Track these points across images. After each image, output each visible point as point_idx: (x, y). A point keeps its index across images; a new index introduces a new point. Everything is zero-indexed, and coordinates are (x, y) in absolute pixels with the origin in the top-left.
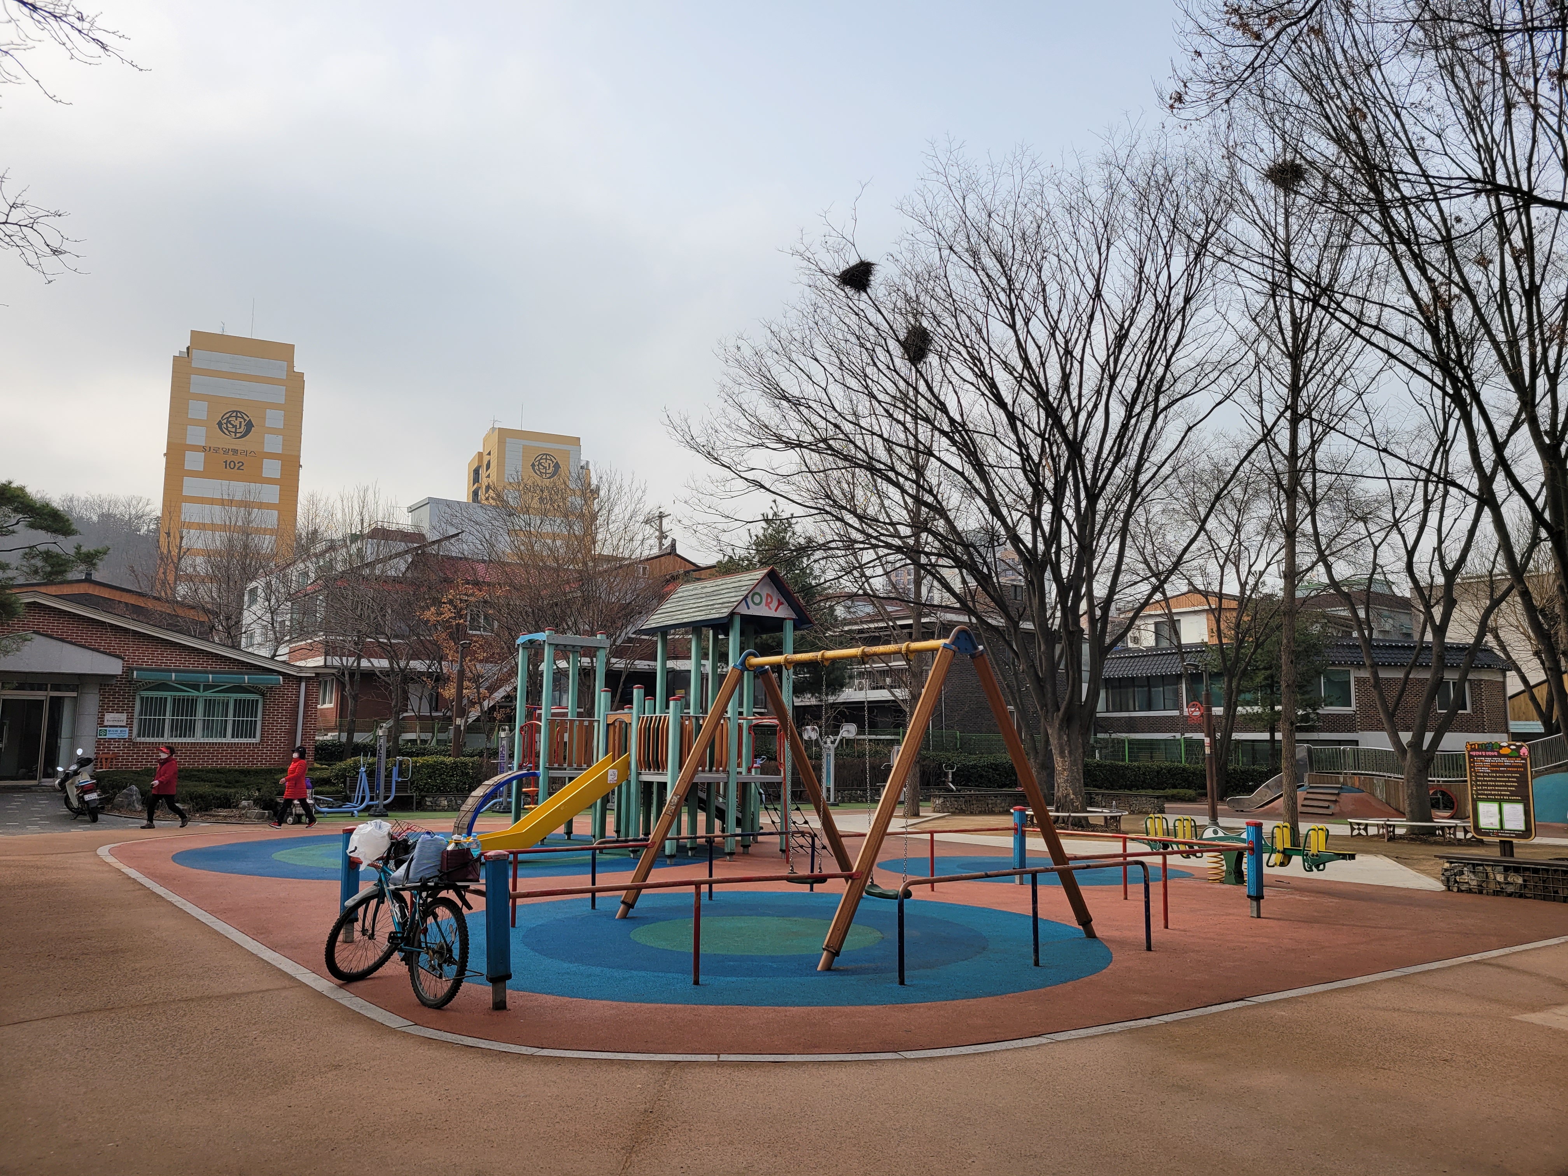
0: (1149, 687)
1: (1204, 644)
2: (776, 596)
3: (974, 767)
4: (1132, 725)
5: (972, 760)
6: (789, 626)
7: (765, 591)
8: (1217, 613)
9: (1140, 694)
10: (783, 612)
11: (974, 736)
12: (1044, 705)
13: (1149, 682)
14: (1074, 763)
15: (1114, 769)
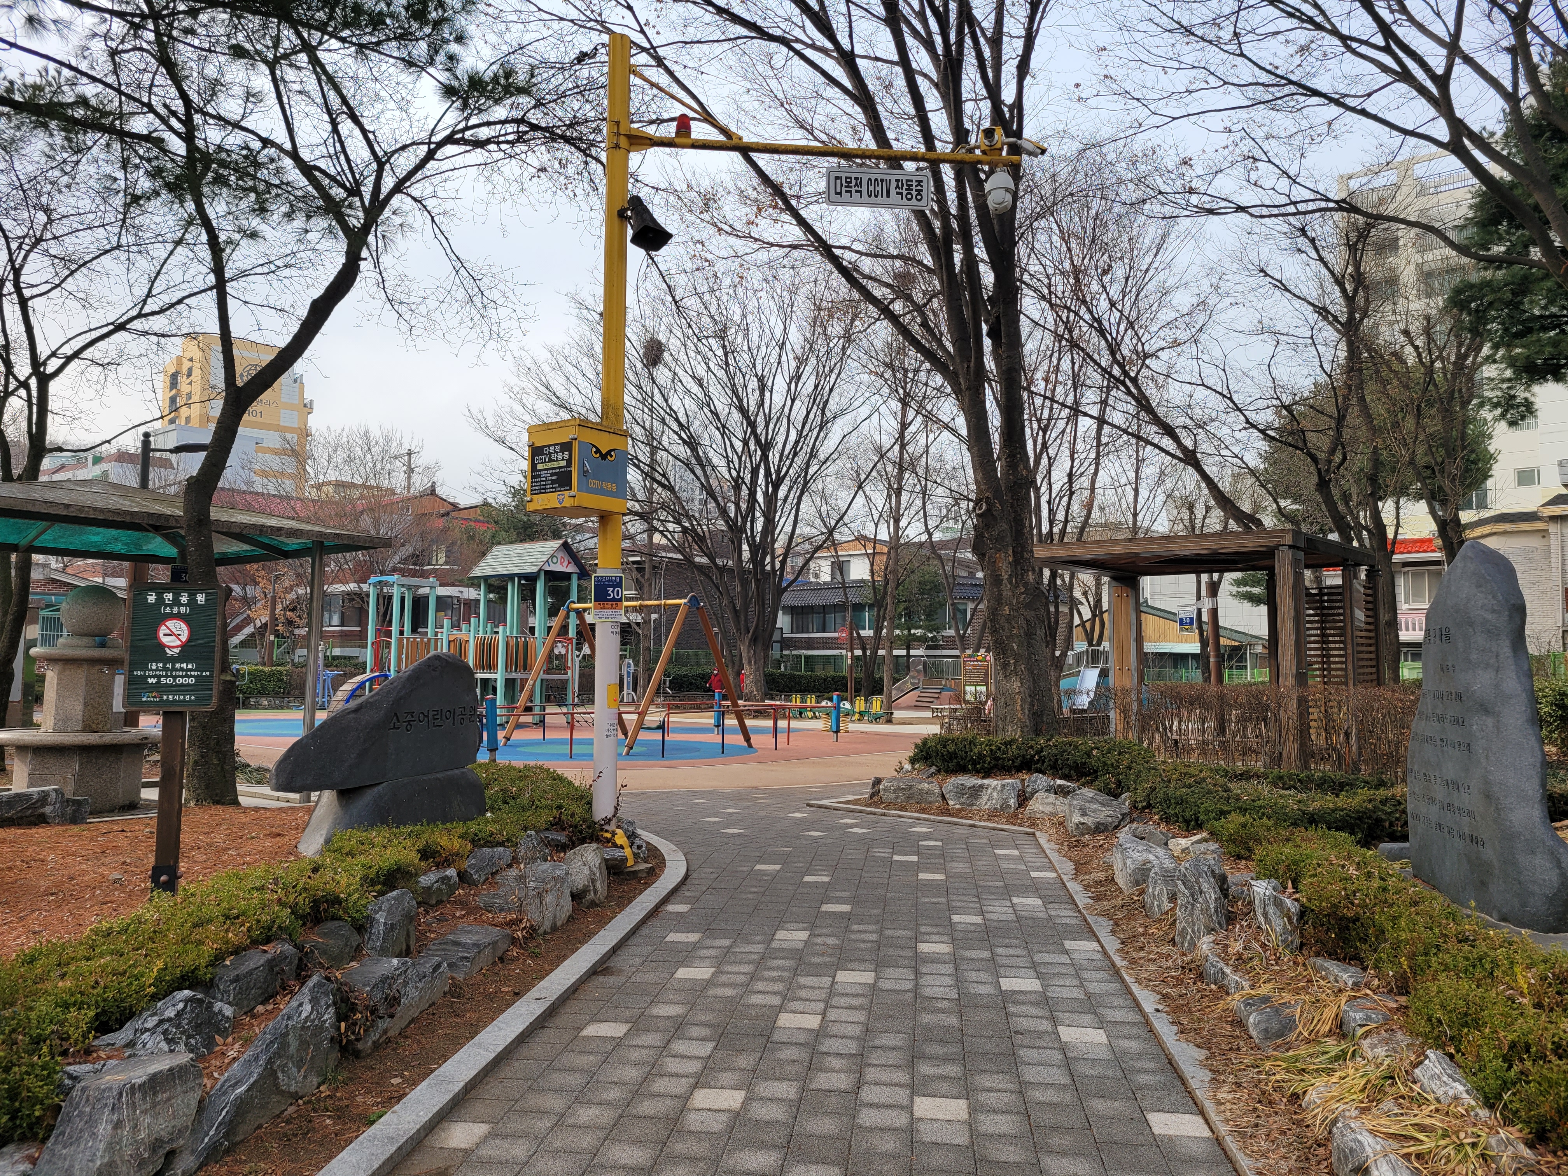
0: (825, 613)
1: (863, 581)
2: (567, 558)
3: (686, 676)
4: (810, 644)
5: (684, 671)
6: (575, 578)
7: (560, 555)
8: (872, 557)
9: (817, 619)
10: (571, 568)
11: (687, 652)
12: (738, 629)
13: (824, 610)
14: (757, 670)
15: (791, 677)
